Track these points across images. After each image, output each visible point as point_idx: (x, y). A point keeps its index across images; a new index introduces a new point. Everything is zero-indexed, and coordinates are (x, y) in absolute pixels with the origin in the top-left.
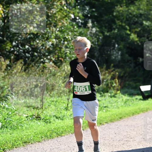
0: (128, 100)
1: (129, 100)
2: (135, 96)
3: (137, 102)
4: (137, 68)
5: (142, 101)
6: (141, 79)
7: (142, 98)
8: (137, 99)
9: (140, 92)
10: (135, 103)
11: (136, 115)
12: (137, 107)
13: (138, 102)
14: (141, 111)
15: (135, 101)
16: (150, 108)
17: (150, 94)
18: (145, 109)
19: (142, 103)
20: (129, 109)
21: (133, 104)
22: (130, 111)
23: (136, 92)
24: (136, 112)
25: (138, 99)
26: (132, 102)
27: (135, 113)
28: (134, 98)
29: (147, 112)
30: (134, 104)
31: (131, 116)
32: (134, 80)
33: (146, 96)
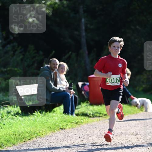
2: (7, 107)
4: (9, 47)
5: (20, 118)
6: (19, 70)
7: (20, 112)
8: (9, 113)
10: (6, 121)
14: (19, 138)
15: (5, 117)
16: (37, 132)
18: (28, 134)
19: (20, 120)
24: (8, 141)
25: (12, 113)
27: (5, 143)
28: (4, 111)
29: (32, 140)
30: (4, 124)
33: (29, 107)
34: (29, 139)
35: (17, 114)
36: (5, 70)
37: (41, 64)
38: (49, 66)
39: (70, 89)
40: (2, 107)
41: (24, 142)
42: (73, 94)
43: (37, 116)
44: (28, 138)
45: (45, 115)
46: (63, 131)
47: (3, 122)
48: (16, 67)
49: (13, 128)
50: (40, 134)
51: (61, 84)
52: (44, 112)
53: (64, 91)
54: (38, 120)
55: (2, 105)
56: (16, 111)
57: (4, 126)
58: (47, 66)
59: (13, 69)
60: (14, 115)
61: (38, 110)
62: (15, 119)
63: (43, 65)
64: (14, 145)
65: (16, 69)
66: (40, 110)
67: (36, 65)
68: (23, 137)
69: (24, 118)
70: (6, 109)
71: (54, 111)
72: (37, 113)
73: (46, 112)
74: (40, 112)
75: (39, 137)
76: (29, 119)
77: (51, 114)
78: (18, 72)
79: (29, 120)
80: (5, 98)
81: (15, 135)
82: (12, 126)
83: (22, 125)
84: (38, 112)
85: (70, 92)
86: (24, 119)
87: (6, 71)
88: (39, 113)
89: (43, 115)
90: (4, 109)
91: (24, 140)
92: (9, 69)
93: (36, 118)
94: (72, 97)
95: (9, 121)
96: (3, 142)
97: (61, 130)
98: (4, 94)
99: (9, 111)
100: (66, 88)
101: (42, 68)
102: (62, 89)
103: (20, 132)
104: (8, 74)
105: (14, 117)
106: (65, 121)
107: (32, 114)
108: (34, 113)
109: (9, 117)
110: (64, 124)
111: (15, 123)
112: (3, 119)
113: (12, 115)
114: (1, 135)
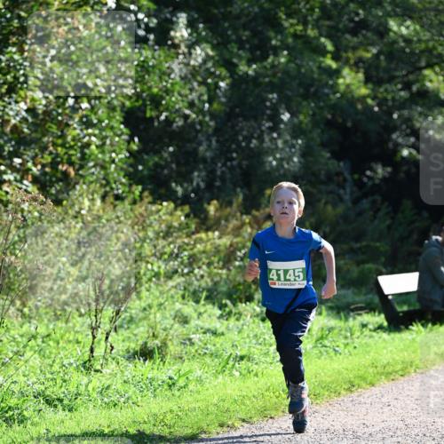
0: (331, 329)
1: (336, 331)
2: (360, 315)
3: (367, 340)
4: (365, 204)
5: (385, 335)
6: (383, 246)
7: (386, 324)
8: (364, 326)
9: (377, 300)
10: (360, 340)
11: (359, 390)
12: (367, 360)
13: (371, 337)
14: (382, 374)
15: (358, 334)
16: (417, 362)
17: (417, 306)
18: (399, 367)
19: (384, 340)
20: (335, 365)
21: (350, 348)
22: (339, 373)
23: (361, 299)
24: (363, 378)
25: (371, 327)
26: (346, 338)
27: (356, 382)
28: (355, 322)
29: (406, 378)
30: (355, 347)
31: (343, 392)
32: (352, 251)
33: (401, 314)
34: (402, 376)
35: (380, 327)
36: (358, 245)
38: (440, 238)
40: (352, 314)
41: (393, 380)
43: (417, 333)
44: (400, 373)
45: (431, 330)
47: (353, 343)
48: (378, 240)
49: (372, 354)
50: (421, 365)
52: (430, 325)
54: (418, 339)
55: (353, 310)
56: (377, 323)
57: (356, 351)
58: (437, 240)
59: (372, 244)
60: (375, 330)
61: (420, 321)
62: (376, 338)
63: (428, 238)
64: (373, 385)
65: (378, 244)
66: (423, 322)
67: (415, 237)
68: (390, 370)
69: (392, 335)
70: (359, 318)
72: (416, 327)
73: (434, 324)
74: (423, 325)
75: (421, 371)
76: (401, 338)
78: (382, 249)
79: (402, 340)
80: (357, 299)
81: (376, 367)
82: (369, 352)
83: (390, 349)
84: (419, 325)
86: (393, 339)
87: (360, 249)
88: (421, 328)
89: (428, 330)
90: (354, 318)
91: (392, 377)
92: (364, 243)
93: (414, 336)
95: (364, 341)
96: (352, 380)
98: (356, 291)
99: (365, 323)
101: (426, 242)
103: (385, 362)
104: (363, 253)
105: (374, 334)
107: (407, 328)
108: (411, 327)
109: (365, 333)
111: (375, 344)
112: (354, 336)
113: (370, 330)
114: (350, 367)
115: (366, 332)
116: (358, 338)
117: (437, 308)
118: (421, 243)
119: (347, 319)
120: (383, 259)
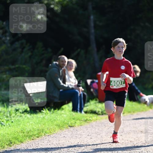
1: (2, 113)
2: (15, 104)
3: (19, 118)
4: (17, 45)
5: (28, 116)
6: (27, 67)
7: (29, 109)
8: (17, 110)
11: (15, 145)
13: (21, 116)
14: (27, 136)
15: (13, 115)
16: (46, 130)
18: (36, 133)
19: (28, 118)
20: (2, 132)
21: (10, 122)
22: (4, 136)
24: (16, 139)
25: (21, 111)
26: (7, 117)
27: (13, 141)
28: (11, 109)
29: (40, 138)
30: (12, 122)
31: (6, 146)
32: (10, 70)
35: (26, 111)
36: (13, 67)
37: (50, 61)
38: (57, 63)
39: (78, 86)
40: (10, 104)
41: (33, 139)
42: (82, 91)
43: (46, 114)
44: (37, 136)
45: (53, 112)
46: (72, 129)
47: (11, 120)
48: (24, 64)
49: (21, 125)
50: (48, 131)
51: (70, 81)
52: (52, 110)
53: (73, 88)
54: (46, 117)
56: (24, 109)
57: (12, 124)
59: (21, 66)
60: (23, 113)
61: (47, 108)
62: (24, 117)
64: (22, 143)
65: (24, 66)
66: (49, 108)
67: (44, 62)
68: (31, 134)
69: (32, 115)
70: (14, 106)
71: (63, 109)
72: (45, 111)
73: (55, 109)
74: (49, 110)
75: (48, 134)
77: (59, 112)
78: (26, 69)
79: (37, 118)
81: (24, 132)
83: (31, 123)
84: (47, 110)
85: (79, 90)
86: (32, 117)
87: (14, 69)
89: (51, 112)
90: (12, 106)
92: (17, 66)
93: (44, 115)
94: (81, 95)
95: (17, 119)
96: (11, 139)
97: (69, 128)
100: (75, 86)
101: (50, 65)
102: (71, 87)
104: (16, 71)
105: (23, 115)
106: (74, 119)
107: (40, 111)
108: (42, 111)
110: (73, 121)
111: (23, 120)
112: (11, 116)
113: (20, 113)
114: (9, 132)
115: (18, 114)
116: (14, 117)
117: (56, 100)
118: (47, 66)
119: (7, 107)
120: (27, 74)
